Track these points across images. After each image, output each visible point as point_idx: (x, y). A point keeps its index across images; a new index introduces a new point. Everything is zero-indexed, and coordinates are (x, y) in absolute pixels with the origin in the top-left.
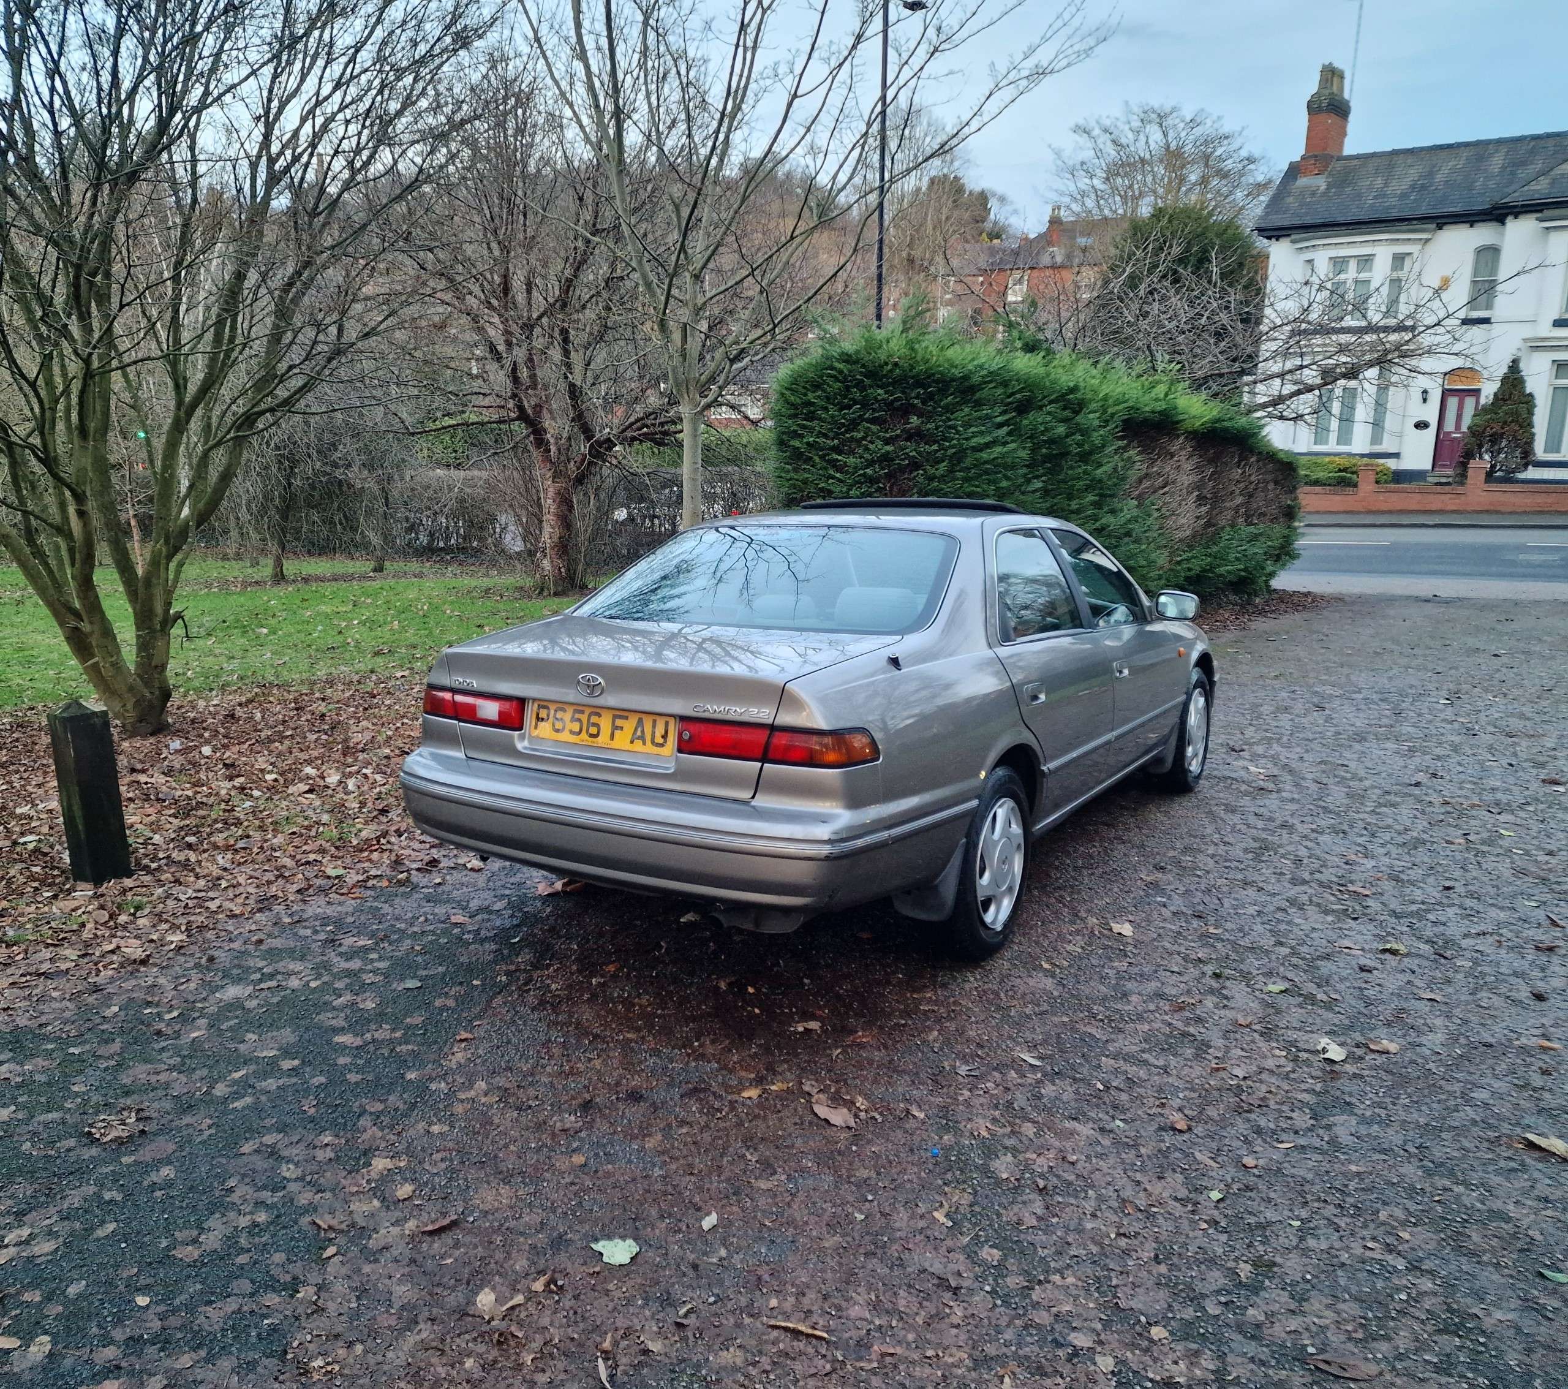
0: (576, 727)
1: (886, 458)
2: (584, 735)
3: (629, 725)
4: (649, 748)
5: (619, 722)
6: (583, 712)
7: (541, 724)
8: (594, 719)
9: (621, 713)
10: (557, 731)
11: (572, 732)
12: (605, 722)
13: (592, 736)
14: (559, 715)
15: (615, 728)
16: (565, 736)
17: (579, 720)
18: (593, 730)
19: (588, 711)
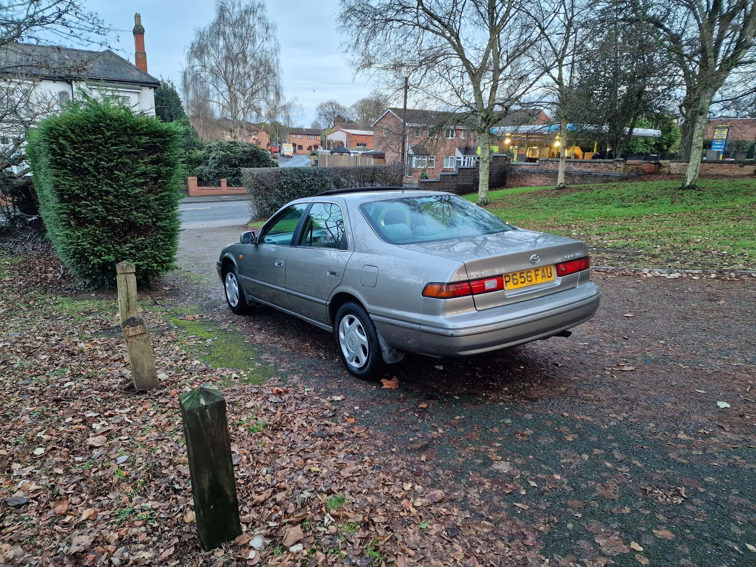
0: (522, 280)
1: (144, 174)
2: (527, 282)
3: (540, 273)
4: (548, 279)
5: (537, 272)
6: (523, 273)
7: (508, 283)
8: (529, 274)
9: (537, 270)
10: (515, 284)
11: (522, 283)
12: (533, 274)
13: (530, 281)
14: (515, 277)
15: (537, 275)
16: (520, 285)
17: (524, 277)
18: (529, 279)
19: (525, 272)
